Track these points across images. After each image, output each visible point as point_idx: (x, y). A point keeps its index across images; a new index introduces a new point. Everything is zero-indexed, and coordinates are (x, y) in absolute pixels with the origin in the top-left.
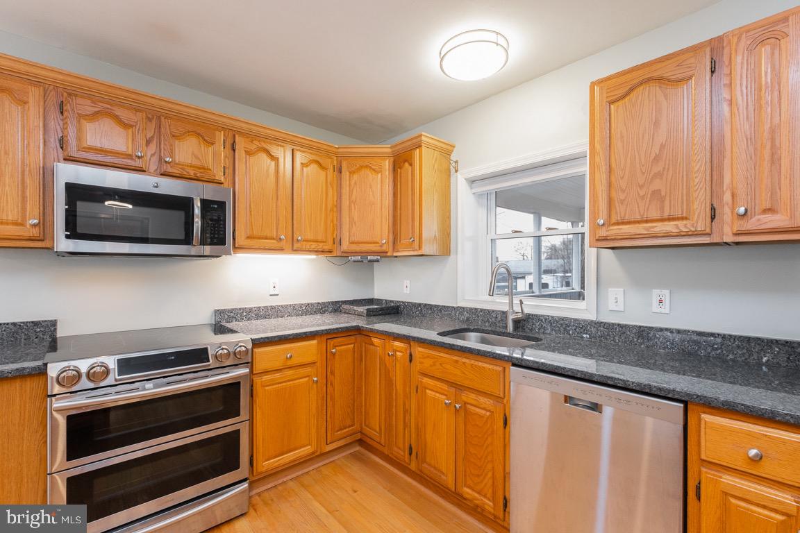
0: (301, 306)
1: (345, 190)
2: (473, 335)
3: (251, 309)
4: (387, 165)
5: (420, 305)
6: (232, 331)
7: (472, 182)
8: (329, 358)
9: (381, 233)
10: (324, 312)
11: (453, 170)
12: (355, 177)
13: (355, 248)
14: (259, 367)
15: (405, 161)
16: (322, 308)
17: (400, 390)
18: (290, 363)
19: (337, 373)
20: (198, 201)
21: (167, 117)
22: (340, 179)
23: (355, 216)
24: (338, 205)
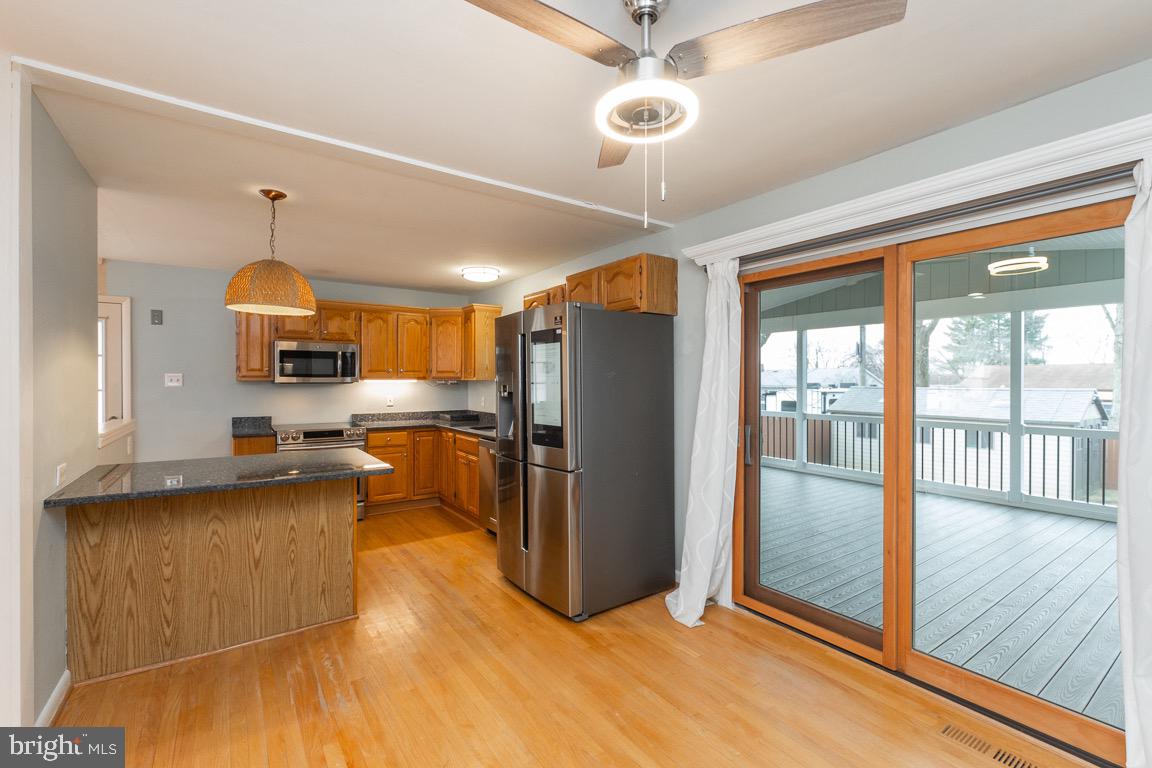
0: (409, 413)
1: (434, 337)
3: (374, 415)
5: (488, 413)
8: (415, 443)
9: (457, 366)
10: (425, 418)
12: (441, 328)
13: (440, 375)
14: (371, 443)
15: (468, 320)
16: (424, 415)
17: (451, 461)
18: (389, 443)
19: (421, 453)
20: (340, 353)
21: (325, 309)
22: (430, 329)
23: (440, 354)
24: (430, 347)
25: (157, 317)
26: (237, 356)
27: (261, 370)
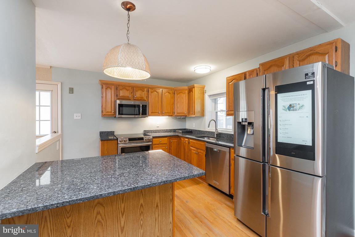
0: (165, 130)
1: (176, 99)
2: (206, 138)
3: (152, 130)
4: (187, 92)
5: (197, 130)
6: (149, 135)
7: (210, 96)
8: (170, 143)
9: (185, 111)
10: (171, 132)
11: (205, 93)
12: (178, 95)
13: (178, 114)
14: (154, 143)
15: (191, 91)
16: (170, 131)
17: (187, 151)
18: (161, 143)
19: (172, 147)
20: (141, 105)
21: (135, 87)
22: (174, 96)
23: (178, 105)
24: (174, 103)
25: (71, 90)
26: (102, 106)
27: (111, 112)
